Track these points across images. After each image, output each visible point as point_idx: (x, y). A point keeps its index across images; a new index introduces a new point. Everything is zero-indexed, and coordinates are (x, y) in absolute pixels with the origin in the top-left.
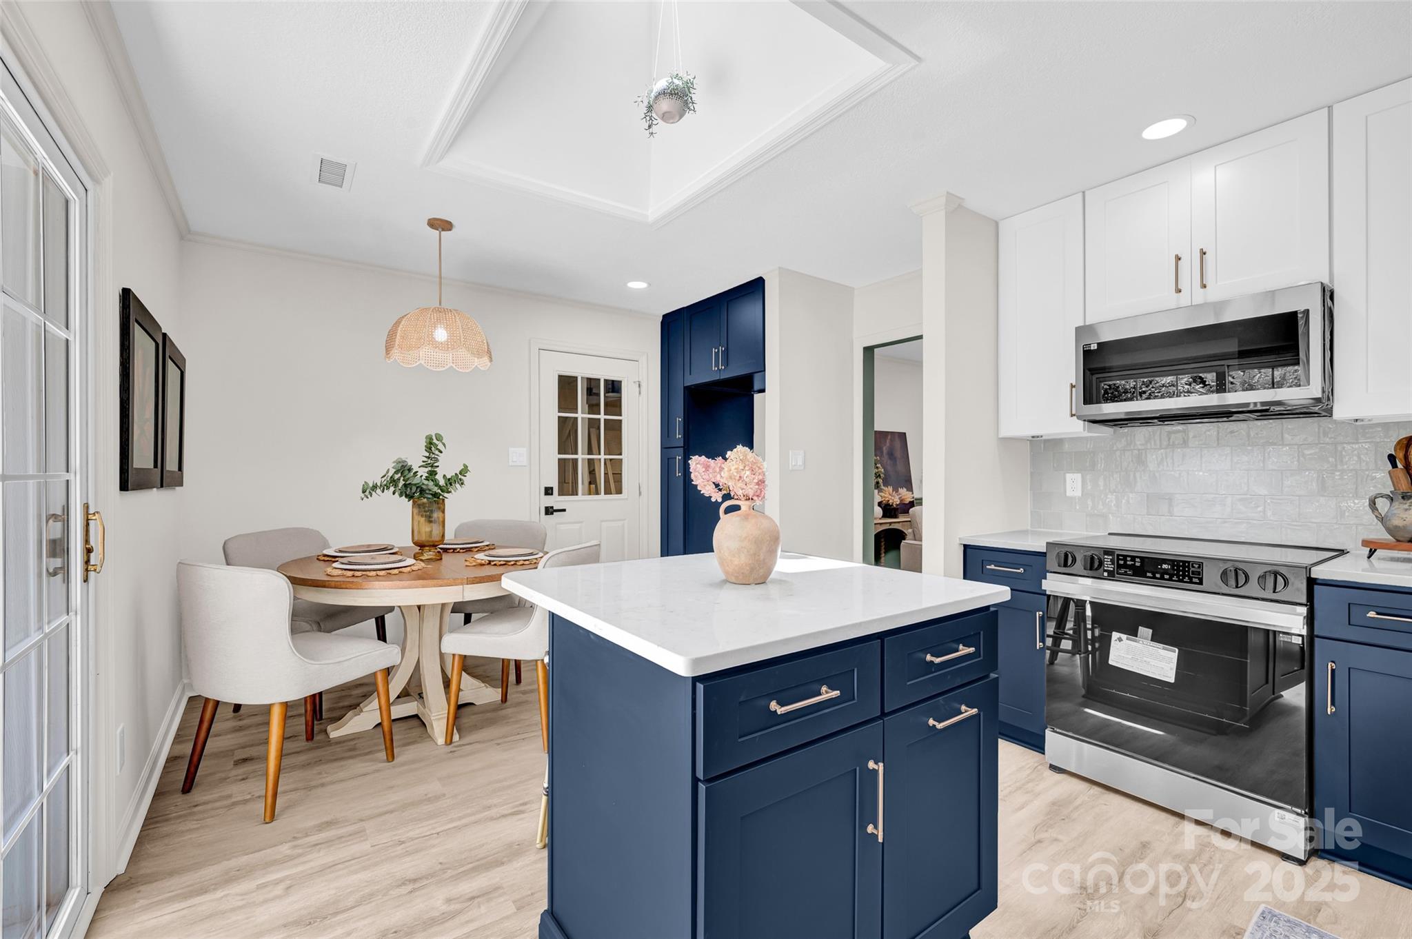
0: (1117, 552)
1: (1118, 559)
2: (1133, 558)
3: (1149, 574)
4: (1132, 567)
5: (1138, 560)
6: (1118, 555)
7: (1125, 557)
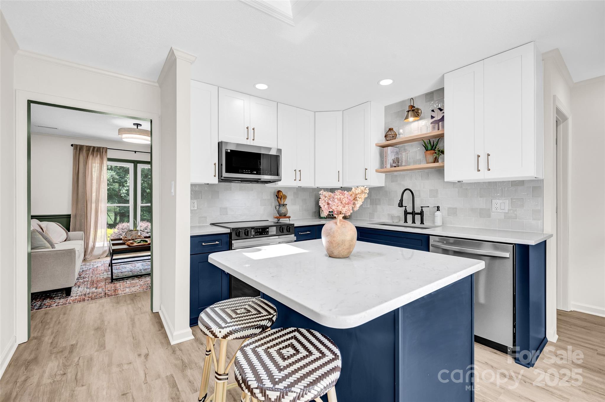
0: (255, 228)
1: (255, 230)
2: (259, 229)
3: (264, 233)
4: (259, 232)
5: (260, 229)
6: (256, 229)
7: (257, 229)
